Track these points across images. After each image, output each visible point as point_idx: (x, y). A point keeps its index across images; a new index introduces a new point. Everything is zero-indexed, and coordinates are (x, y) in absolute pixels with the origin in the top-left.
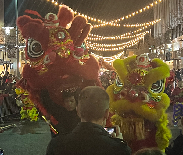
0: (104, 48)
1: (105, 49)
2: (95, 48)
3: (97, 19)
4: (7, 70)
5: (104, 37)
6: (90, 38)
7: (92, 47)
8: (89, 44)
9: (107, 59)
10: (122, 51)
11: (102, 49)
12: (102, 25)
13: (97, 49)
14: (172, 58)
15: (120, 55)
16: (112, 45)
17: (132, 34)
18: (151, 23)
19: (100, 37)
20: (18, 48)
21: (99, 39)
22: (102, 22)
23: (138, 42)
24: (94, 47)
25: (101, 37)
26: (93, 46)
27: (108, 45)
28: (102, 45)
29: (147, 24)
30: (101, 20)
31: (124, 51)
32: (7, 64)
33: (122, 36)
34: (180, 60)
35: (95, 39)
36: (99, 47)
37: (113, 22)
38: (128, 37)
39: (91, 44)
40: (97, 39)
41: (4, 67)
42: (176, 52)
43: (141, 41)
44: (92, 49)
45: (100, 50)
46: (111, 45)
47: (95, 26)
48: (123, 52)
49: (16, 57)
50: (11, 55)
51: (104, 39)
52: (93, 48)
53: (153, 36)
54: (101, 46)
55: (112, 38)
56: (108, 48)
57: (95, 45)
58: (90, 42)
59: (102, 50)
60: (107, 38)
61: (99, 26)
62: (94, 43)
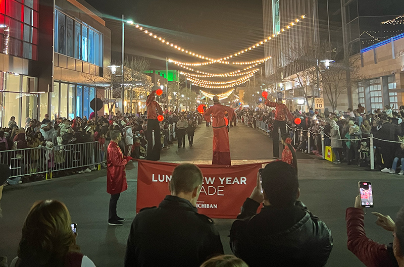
0: (213, 85)
1: (214, 87)
3: (206, 56)
4: (111, 110)
6: (199, 76)
7: (200, 84)
10: (232, 88)
12: (210, 63)
13: (205, 87)
14: (285, 98)
15: (230, 93)
16: (221, 83)
17: (241, 72)
18: (261, 61)
19: (208, 74)
20: (123, 86)
21: (208, 76)
22: (210, 60)
23: (249, 80)
24: (202, 85)
25: (210, 75)
27: (217, 83)
28: (211, 83)
29: (257, 61)
30: (209, 57)
32: (112, 103)
33: (231, 73)
34: (292, 100)
35: (203, 76)
36: (208, 85)
37: (221, 59)
38: (238, 75)
39: (199, 82)
40: (205, 76)
41: (109, 107)
42: (288, 91)
43: (251, 79)
44: (200, 86)
45: (209, 87)
47: (203, 64)
48: (233, 90)
49: (122, 97)
50: (116, 94)
51: (213, 76)
53: (264, 74)
55: (220, 75)
56: (217, 85)
57: (203, 83)
58: (198, 80)
59: (211, 88)
60: (216, 75)
61: (208, 63)
62: (203, 81)
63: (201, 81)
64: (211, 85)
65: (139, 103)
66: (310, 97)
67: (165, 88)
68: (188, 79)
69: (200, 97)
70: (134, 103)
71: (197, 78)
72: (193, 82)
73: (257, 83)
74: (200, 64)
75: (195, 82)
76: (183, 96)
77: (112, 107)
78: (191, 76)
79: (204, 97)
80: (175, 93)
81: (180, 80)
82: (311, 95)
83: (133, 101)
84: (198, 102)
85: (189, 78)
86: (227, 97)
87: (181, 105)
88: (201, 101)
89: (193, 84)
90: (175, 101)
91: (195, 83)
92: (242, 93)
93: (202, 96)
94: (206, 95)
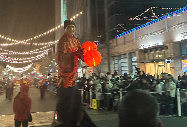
0: (17, 61)
2: (9, 61)
3: (12, 39)
6: (6, 54)
9: (19, 70)
12: (15, 43)
13: (11, 62)
15: (30, 66)
17: (39, 51)
18: (53, 42)
19: (14, 52)
21: (13, 54)
22: (15, 41)
23: (44, 56)
27: (20, 59)
28: (15, 59)
29: (50, 43)
30: (15, 40)
31: (33, 64)
33: (31, 51)
35: (9, 54)
37: (24, 41)
40: (11, 54)
43: (46, 55)
44: (7, 61)
46: (22, 59)
47: (10, 44)
51: (17, 54)
53: (54, 52)
55: (23, 53)
56: (20, 61)
57: (9, 59)
58: (6, 57)
59: (15, 63)
60: (20, 53)
61: (13, 44)
62: (9, 57)
63: (7, 58)
64: (14, 61)
66: (84, 67)
69: (6, 70)
74: (8, 45)
79: (9, 70)
82: (85, 66)
84: (5, 73)
86: (27, 69)
88: (7, 73)
89: (1, 60)
91: (3, 59)
92: (38, 66)
93: (8, 69)
94: (11, 68)
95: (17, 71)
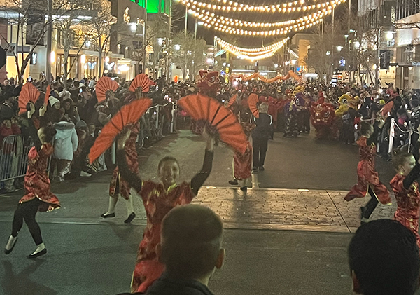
0: (244, 28)
1: (246, 32)
2: (222, 28)
5: (244, 7)
6: (214, 7)
7: (217, 24)
8: (210, 18)
9: (249, 54)
10: (284, 36)
11: (238, 30)
13: (227, 31)
14: (394, 62)
15: (279, 45)
16: (262, 25)
19: (236, 4)
20: (50, 20)
21: (235, 9)
23: (321, 20)
24: (221, 26)
25: (238, 6)
26: (220, 23)
27: (254, 24)
28: (239, 23)
31: (288, 38)
32: (26, 55)
33: (285, 5)
34: (410, 68)
35: (224, 8)
36: (233, 27)
38: (299, 9)
39: (215, 20)
40: (229, 8)
41: (17, 64)
42: (403, 48)
43: (328, 19)
44: (216, 28)
45: (235, 32)
46: (259, 24)
48: (285, 41)
49: (46, 43)
50: (34, 36)
51: (245, 9)
52: (218, 27)
53: (355, 10)
54: (237, 24)
55: (262, 9)
56: (253, 29)
57: (223, 22)
58: (213, 15)
59: (238, 33)
60: (252, 7)
62: (222, 18)
63: (218, 18)
64: (238, 27)
65: (83, 58)
67: (140, 28)
68: (191, 12)
69: (213, 51)
70: (71, 56)
71: (211, 11)
72: (201, 20)
73: (339, 28)
75: (205, 20)
76: (177, 47)
77: (25, 64)
78: (197, 6)
79: (221, 52)
80: (160, 41)
81: (174, 13)
83: (71, 52)
84: (210, 61)
85: (193, 9)
86: (271, 54)
87: (173, 67)
88: (216, 59)
89: (201, 23)
90: (161, 57)
91: (205, 22)
92: (305, 47)
93: (219, 50)
94: (226, 47)
95: (243, 57)
